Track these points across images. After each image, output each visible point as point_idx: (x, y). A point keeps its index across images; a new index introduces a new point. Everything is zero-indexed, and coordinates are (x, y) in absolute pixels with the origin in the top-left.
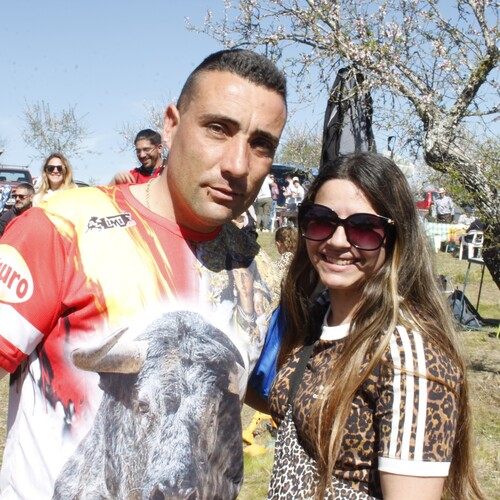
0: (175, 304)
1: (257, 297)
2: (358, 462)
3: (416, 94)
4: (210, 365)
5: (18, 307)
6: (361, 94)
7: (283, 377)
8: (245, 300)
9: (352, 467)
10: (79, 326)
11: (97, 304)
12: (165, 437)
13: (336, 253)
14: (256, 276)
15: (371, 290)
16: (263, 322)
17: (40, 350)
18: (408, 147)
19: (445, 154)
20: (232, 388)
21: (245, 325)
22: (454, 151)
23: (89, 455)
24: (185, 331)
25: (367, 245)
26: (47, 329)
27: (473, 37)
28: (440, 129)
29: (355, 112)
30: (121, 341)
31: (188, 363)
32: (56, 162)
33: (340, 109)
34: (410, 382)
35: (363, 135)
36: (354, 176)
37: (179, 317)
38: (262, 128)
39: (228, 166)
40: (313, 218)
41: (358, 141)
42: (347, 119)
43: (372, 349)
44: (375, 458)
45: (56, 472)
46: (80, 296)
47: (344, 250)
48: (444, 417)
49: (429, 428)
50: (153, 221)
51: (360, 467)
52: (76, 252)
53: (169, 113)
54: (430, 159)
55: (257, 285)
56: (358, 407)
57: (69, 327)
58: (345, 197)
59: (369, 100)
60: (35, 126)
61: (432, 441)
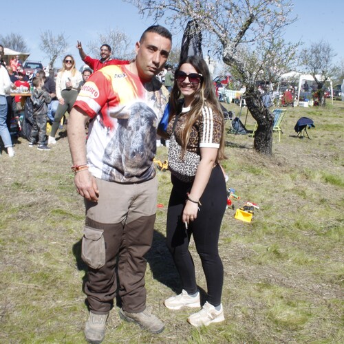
0: (138, 100)
1: (162, 100)
2: (194, 146)
3: (220, 33)
4: (148, 118)
5: (95, 99)
6: (197, 33)
7: (171, 124)
8: (158, 100)
9: (192, 148)
10: (112, 105)
11: (117, 99)
12: (136, 137)
13: (186, 85)
14: (161, 93)
15: (196, 96)
16: (164, 107)
17: (100, 112)
18: (216, 55)
19: (231, 58)
20: (154, 125)
21: (158, 107)
22: (235, 57)
23: (114, 142)
24: (141, 108)
25: (195, 83)
26: (102, 106)
27: (244, 10)
28: (229, 48)
29: (194, 40)
30: (124, 109)
31: (142, 117)
32: (69, 59)
33: (188, 38)
34: (208, 122)
35: (197, 49)
36: (191, 62)
37: (140, 103)
38: (164, 49)
39: (154, 60)
40: (179, 75)
41: (196, 52)
42: (191, 43)
43: (197, 114)
44: (198, 144)
45: (105, 146)
46: (112, 97)
47: (188, 84)
48: (218, 131)
49: (214, 134)
50: (132, 76)
51: (194, 148)
52: (111, 84)
53: (137, 44)
54: (225, 60)
55: (162, 96)
56: (193, 130)
57: (109, 105)
58: (188, 69)
59: (200, 35)
60: (45, 42)
61: (214, 138)
